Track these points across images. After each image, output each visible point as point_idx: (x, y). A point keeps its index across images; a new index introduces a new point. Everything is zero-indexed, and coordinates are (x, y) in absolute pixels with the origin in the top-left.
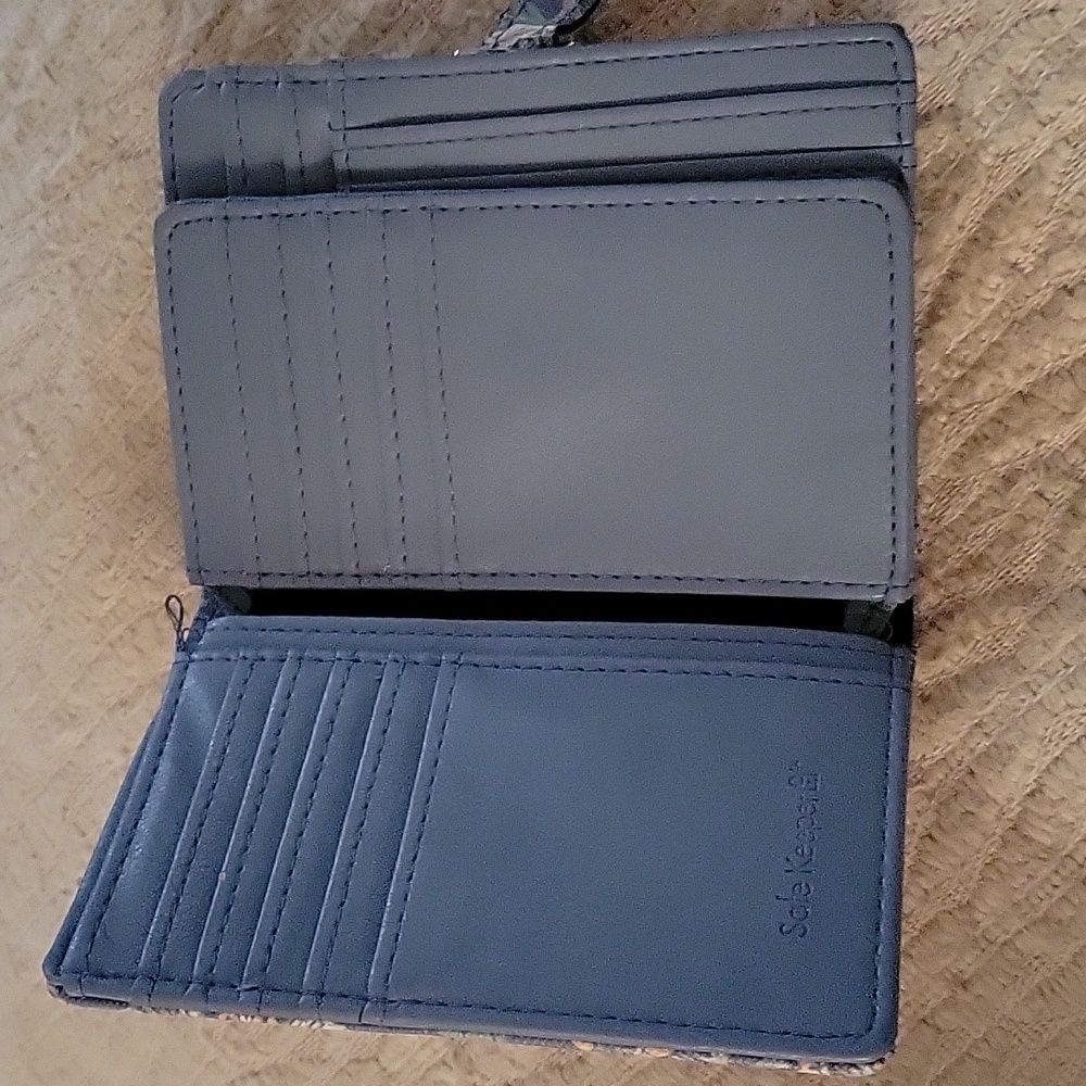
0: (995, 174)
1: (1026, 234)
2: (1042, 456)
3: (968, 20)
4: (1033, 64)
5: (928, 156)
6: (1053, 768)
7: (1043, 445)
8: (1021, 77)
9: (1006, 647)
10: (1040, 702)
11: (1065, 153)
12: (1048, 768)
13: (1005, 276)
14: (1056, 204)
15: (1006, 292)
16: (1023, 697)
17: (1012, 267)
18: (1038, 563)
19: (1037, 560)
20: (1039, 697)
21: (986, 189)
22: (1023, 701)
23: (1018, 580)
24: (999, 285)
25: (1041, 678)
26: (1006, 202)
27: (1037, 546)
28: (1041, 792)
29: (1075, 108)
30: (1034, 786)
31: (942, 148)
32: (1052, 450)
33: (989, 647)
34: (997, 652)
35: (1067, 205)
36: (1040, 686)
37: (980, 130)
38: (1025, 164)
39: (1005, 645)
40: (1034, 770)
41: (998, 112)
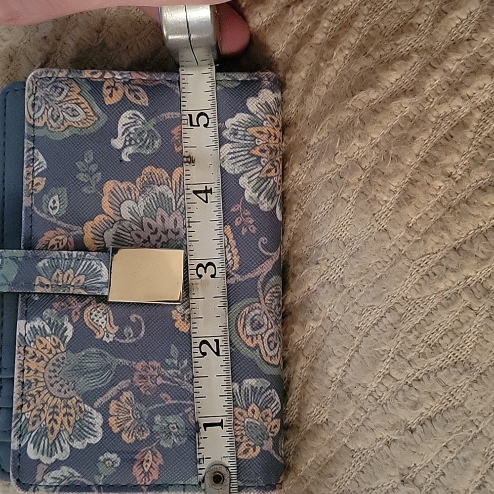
0: (437, 127)
1: (457, 159)
2: (469, 285)
3: (421, 46)
4: (458, 67)
5: (398, 117)
6: (490, 471)
7: (470, 279)
8: (452, 75)
9: (458, 400)
10: (481, 432)
11: (478, 115)
12: (487, 471)
13: (443, 182)
14: (474, 142)
15: (445, 191)
16: (471, 430)
17: (449, 177)
18: (471, 348)
19: (470, 347)
20: (480, 429)
21: (432, 135)
22: (471, 431)
23: (460, 358)
24: (440, 187)
25: (480, 418)
26: (443, 141)
27: (470, 338)
28: (484, 486)
29: (483, 91)
30: (480, 482)
31: (405, 113)
32: (475, 282)
33: (448, 399)
34: (452, 402)
35: (480, 143)
36: (480, 422)
37: (429, 103)
38: (455, 121)
39: (457, 398)
40: (480, 473)
41: (438, 94)
